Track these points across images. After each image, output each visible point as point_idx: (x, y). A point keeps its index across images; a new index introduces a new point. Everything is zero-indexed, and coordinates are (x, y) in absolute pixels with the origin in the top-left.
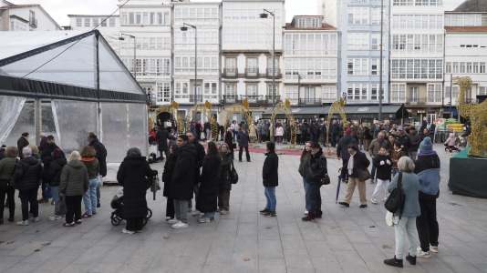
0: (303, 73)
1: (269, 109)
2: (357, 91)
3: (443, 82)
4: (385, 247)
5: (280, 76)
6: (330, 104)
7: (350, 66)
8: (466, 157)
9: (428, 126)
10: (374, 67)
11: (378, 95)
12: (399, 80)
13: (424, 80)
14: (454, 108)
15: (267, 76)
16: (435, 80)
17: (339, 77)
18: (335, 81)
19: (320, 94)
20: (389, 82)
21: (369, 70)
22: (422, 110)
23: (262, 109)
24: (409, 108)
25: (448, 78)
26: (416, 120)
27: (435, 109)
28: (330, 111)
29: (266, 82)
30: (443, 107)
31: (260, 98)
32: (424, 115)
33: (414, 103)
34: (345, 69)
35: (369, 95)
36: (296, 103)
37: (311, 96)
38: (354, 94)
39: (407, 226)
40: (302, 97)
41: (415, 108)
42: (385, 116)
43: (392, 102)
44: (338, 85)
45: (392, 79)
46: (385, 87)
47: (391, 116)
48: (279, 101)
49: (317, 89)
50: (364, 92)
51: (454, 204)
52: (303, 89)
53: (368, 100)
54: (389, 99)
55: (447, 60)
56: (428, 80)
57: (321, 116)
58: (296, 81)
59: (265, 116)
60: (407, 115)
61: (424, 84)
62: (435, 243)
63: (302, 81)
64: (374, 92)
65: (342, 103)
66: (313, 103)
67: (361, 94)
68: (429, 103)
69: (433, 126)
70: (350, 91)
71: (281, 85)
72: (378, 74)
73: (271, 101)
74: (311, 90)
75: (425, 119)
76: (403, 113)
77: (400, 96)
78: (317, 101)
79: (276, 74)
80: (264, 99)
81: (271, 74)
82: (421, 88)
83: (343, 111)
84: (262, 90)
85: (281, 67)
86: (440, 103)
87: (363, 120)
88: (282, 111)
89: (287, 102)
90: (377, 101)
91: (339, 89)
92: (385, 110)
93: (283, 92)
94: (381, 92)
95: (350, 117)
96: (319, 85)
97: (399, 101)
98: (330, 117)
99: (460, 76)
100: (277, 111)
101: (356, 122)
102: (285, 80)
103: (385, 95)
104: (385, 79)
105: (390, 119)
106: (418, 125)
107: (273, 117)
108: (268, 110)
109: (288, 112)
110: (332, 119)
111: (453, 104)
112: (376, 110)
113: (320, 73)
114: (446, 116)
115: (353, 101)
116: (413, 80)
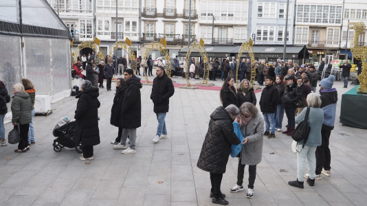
0: (217, 14)
1: (185, 47)
2: (265, 33)
3: (341, 27)
4: (282, 171)
5: (196, 17)
6: (240, 44)
7: (260, 10)
8: (355, 93)
9: (326, 66)
10: (282, 11)
11: (283, 37)
12: (303, 23)
13: (325, 24)
14: (349, 50)
15: (184, 17)
16: (335, 24)
17: (250, 19)
18: (246, 22)
19: (232, 35)
20: (294, 25)
21: (277, 13)
22: (322, 51)
23: (178, 47)
24: (310, 50)
25: (345, 23)
26: (315, 61)
27: (333, 51)
28: (240, 50)
29: (184, 22)
30: (340, 49)
31: (177, 37)
32: (323, 56)
33: (314, 45)
34: (255, 12)
35: (276, 36)
36: (210, 42)
37: (224, 36)
38: (262, 36)
39: (308, 153)
40: (216, 36)
41: (315, 50)
42: (289, 56)
43: (295, 43)
44: (248, 26)
45: (296, 23)
46: (290, 30)
47: (294, 56)
48: (194, 40)
49: (230, 29)
50: (272, 33)
51: (342, 134)
52: (216, 29)
53: (275, 41)
54: (293, 41)
55: (346, 6)
56: (328, 24)
57: (232, 54)
58: (211, 22)
59: (181, 54)
60: (308, 55)
61: (324, 28)
62: (328, 168)
63: (215, 22)
64: (280, 34)
65: (251, 44)
66: (225, 43)
67: (268, 36)
68: (328, 46)
69: (330, 66)
70: (259, 33)
71: (197, 25)
72: (285, 17)
73: (187, 40)
74: (224, 31)
75: (324, 59)
76: (304, 54)
77: (302, 38)
78: (229, 40)
79: (192, 15)
80: (181, 38)
81: (187, 15)
82: (322, 31)
83: (251, 51)
84: (179, 29)
85: (197, 8)
86: (337, 46)
87: (269, 59)
88: (196, 49)
89: (202, 41)
90: (282, 43)
91: (249, 30)
92: (289, 50)
93: (198, 32)
94: (287, 34)
95: (257, 56)
96: (231, 26)
97: (301, 44)
98: (239, 56)
99: (356, 21)
100: (192, 49)
101: (263, 61)
102: (200, 20)
103: (290, 37)
104: (291, 22)
105: (293, 59)
106: (317, 65)
107: (188, 55)
108: (184, 49)
109: (202, 50)
110: (242, 58)
111: (348, 47)
112: (281, 50)
113: (232, 15)
114: (342, 58)
115: (261, 42)
116: (315, 24)
